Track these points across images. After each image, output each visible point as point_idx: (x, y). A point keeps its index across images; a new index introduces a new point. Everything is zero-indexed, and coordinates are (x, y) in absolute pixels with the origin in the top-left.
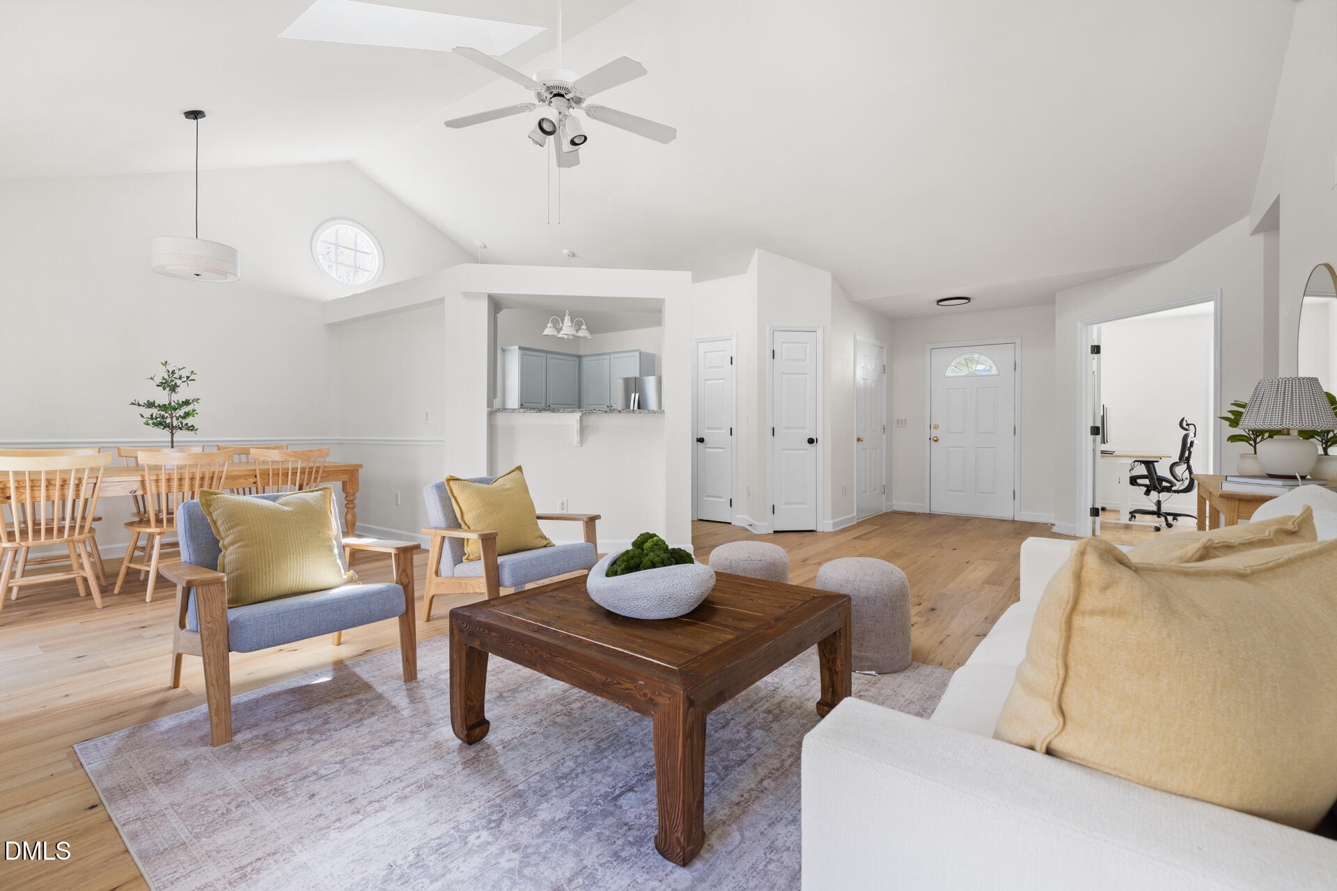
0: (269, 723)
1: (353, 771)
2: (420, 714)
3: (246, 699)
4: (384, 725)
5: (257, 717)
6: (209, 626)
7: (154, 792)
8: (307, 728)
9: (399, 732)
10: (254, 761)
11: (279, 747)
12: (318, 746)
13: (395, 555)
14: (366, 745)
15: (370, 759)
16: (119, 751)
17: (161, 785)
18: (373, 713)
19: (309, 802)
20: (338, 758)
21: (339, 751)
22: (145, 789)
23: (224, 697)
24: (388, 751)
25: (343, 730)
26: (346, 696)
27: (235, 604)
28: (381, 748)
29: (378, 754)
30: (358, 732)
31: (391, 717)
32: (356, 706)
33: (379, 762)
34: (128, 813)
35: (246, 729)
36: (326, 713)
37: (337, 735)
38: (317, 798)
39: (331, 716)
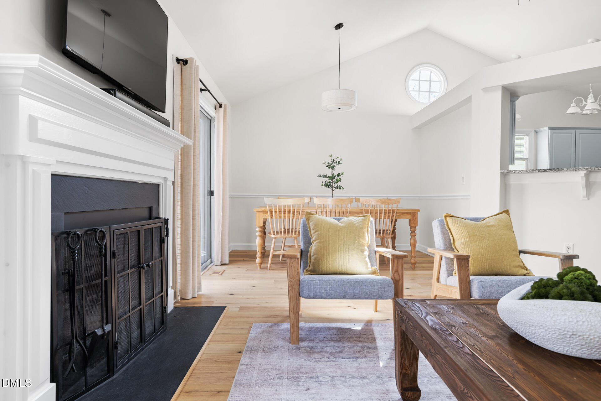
0: (318, 341)
1: (334, 386)
2: (390, 368)
3: (318, 326)
4: (366, 366)
5: (316, 337)
6: (292, 280)
7: (260, 355)
8: (331, 351)
9: (372, 374)
10: (299, 358)
11: (313, 356)
12: (329, 363)
13: (391, 259)
14: (350, 373)
15: (346, 382)
16: (263, 332)
17: (263, 353)
18: (366, 356)
19: (304, 392)
20: (333, 375)
21: (336, 370)
22: (258, 352)
23: (296, 319)
24: (358, 382)
25: (345, 359)
26: (360, 341)
27: (313, 273)
28: (356, 379)
29: (352, 381)
30: (352, 364)
31: (373, 363)
32: (360, 349)
33: (350, 386)
34: (246, 360)
35: (308, 341)
36: (344, 346)
37: (341, 361)
38: (309, 391)
39: (346, 349)
